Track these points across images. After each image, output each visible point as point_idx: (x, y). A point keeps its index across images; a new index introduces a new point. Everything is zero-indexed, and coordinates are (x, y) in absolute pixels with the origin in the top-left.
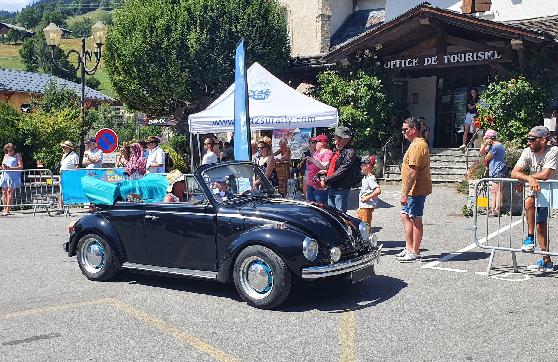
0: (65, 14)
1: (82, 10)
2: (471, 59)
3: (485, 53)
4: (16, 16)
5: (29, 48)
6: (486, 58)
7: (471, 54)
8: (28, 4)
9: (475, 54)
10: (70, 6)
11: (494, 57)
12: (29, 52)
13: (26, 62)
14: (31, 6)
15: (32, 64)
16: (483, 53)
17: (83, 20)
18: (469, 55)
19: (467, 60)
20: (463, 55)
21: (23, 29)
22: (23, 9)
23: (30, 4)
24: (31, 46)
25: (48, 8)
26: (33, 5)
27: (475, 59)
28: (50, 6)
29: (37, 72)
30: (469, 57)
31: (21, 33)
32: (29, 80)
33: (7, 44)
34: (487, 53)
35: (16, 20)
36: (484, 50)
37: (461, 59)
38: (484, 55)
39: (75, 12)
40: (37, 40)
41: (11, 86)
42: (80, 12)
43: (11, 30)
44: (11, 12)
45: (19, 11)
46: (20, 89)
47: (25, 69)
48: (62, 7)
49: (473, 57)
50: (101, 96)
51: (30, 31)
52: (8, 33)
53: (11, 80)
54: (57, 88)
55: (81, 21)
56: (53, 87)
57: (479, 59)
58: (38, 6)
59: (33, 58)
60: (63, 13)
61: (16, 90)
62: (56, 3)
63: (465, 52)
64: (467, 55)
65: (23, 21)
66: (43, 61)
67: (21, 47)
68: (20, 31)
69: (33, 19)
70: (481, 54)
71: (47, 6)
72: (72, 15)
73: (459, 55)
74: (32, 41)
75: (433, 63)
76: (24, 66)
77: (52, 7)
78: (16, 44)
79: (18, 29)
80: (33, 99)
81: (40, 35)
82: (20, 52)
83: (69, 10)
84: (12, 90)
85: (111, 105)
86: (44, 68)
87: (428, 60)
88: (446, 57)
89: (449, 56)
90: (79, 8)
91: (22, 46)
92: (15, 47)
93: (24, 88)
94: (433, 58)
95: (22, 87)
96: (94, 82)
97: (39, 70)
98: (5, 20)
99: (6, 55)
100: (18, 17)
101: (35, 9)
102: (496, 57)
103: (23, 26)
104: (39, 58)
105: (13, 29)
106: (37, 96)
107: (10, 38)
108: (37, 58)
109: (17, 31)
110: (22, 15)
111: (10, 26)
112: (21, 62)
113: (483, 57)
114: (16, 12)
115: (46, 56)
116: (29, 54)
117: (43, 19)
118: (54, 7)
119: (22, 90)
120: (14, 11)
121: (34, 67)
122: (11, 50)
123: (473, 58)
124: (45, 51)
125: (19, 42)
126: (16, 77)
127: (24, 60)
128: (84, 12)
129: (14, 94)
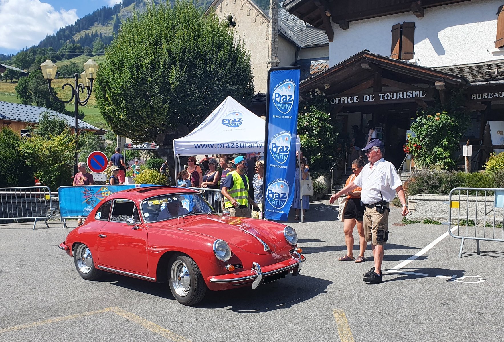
0: (54, 59)
1: (68, 55)
2: (402, 97)
3: (412, 92)
4: (12, 59)
5: (24, 85)
6: (414, 96)
7: (402, 93)
8: (22, 49)
9: (405, 93)
10: (59, 52)
11: (420, 95)
12: (24, 89)
13: (21, 97)
14: (25, 50)
15: (26, 99)
16: (411, 92)
17: (70, 64)
18: (400, 94)
19: (398, 98)
20: (395, 94)
21: (18, 69)
22: (18, 53)
23: (23, 49)
24: (25, 84)
25: (40, 53)
26: (27, 50)
27: (405, 97)
28: (41, 51)
29: (31, 105)
30: (400, 95)
31: (16, 73)
32: (25, 111)
33: (4, 82)
34: (414, 92)
35: (12, 62)
36: (412, 90)
37: (393, 97)
38: (412, 94)
39: (63, 57)
40: (30, 79)
41: (9, 116)
42: (67, 57)
43: (8, 70)
44: (7, 55)
45: (14, 55)
46: (17, 119)
47: (21, 103)
48: (52, 52)
49: (403, 95)
50: (87, 126)
51: (24, 71)
52: (5, 73)
53: (8, 111)
54: (50, 119)
55: (68, 65)
56: (46, 117)
57: (408, 97)
58: (31, 51)
59: (27, 94)
60: (53, 57)
61: (13, 119)
62: (46, 49)
63: (397, 92)
64: (398, 93)
65: (19, 63)
66: (36, 96)
67: (16, 85)
68: (15, 71)
69: (26, 61)
70: (410, 93)
71: (38, 51)
72: (61, 60)
73: (392, 94)
74: (27, 79)
75: (371, 100)
76: (19, 100)
77: (43, 52)
78: (12, 82)
79: (14, 69)
80: (29, 127)
81: (34, 75)
82: (16, 88)
83: (58, 55)
84: (10, 119)
85: (95, 134)
86: (37, 103)
87: (366, 98)
88: (382, 95)
89: (384, 94)
90: (67, 53)
91: (17, 83)
92: (11, 84)
93: (21, 118)
94: (371, 96)
95: (19, 117)
96: (80, 114)
97: (33, 104)
98: (2, 62)
99: (3, 90)
100: (14, 59)
101: (28, 53)
102: (421, 96)
103: (18, 67)
104: (32, 94)
105: (9, 69)
106: (33, 124)
107: (6, 77)
108: (31, 94)
109: (13, 70)
110: (18, 57)
111: (7, 66)
112: (17, 97)
113: (411, 95)
114: (12, 55)
115: (38, 92)
116: (24, 90)
117: (35, 61)
118: (45, 52)
119: (19, 120)
120: (10, 54)
121: (28, 101)
122: (7, 87)
123: (403, 97)
124: (38, 89)
125: (14, 80)
126: (13, 108)
127: (19, 95)
128: (70, 57)
129: (12, 123)
